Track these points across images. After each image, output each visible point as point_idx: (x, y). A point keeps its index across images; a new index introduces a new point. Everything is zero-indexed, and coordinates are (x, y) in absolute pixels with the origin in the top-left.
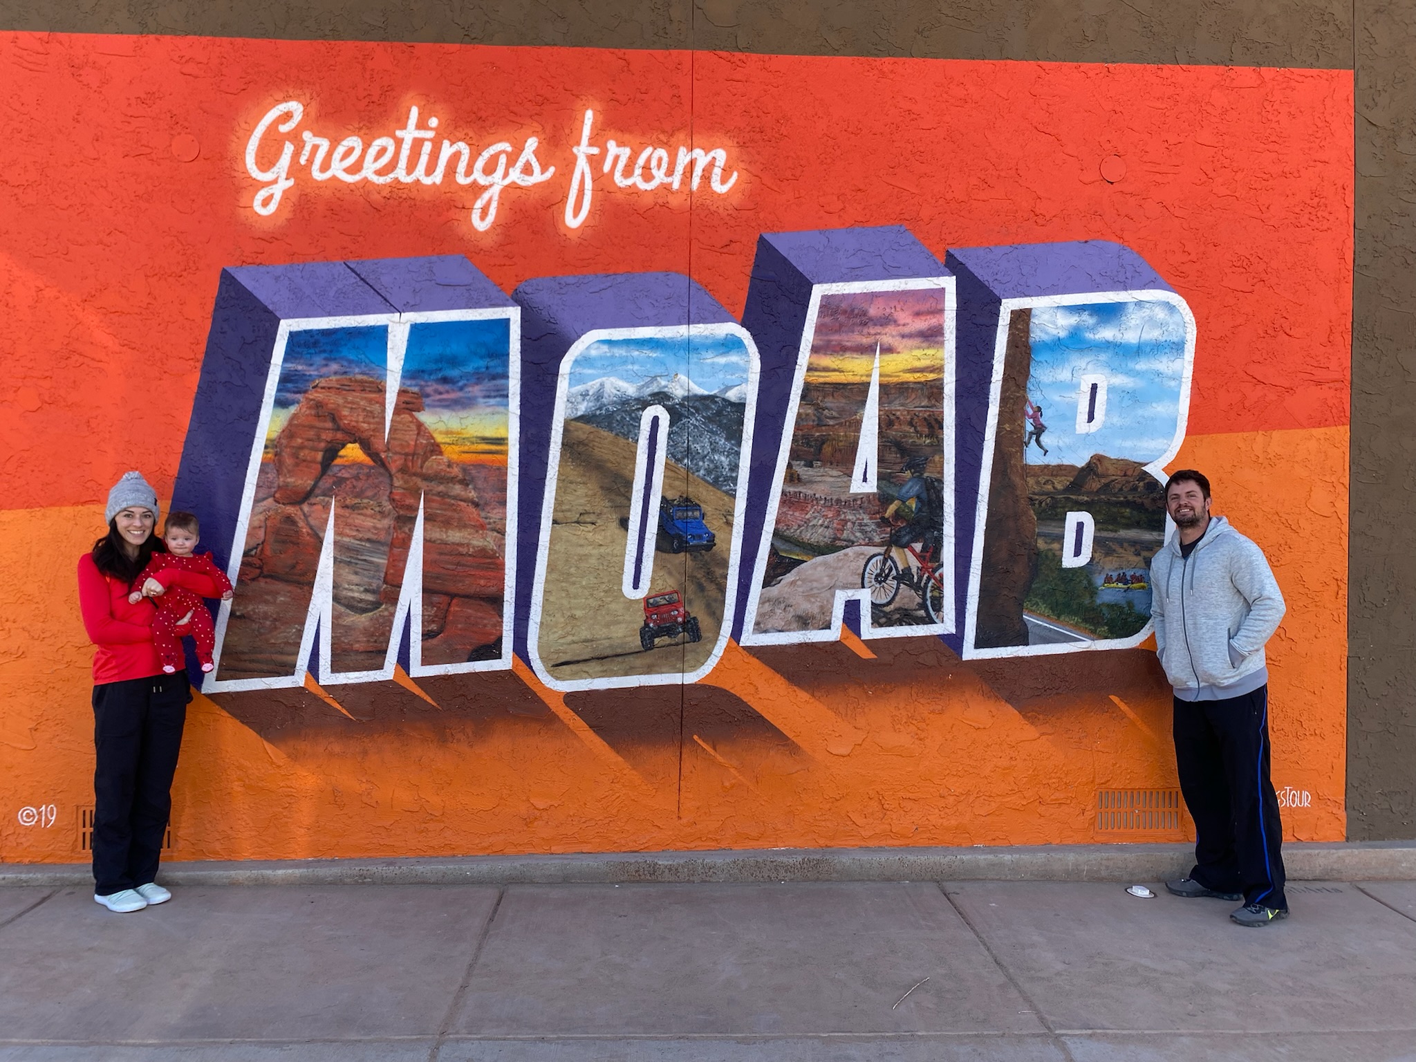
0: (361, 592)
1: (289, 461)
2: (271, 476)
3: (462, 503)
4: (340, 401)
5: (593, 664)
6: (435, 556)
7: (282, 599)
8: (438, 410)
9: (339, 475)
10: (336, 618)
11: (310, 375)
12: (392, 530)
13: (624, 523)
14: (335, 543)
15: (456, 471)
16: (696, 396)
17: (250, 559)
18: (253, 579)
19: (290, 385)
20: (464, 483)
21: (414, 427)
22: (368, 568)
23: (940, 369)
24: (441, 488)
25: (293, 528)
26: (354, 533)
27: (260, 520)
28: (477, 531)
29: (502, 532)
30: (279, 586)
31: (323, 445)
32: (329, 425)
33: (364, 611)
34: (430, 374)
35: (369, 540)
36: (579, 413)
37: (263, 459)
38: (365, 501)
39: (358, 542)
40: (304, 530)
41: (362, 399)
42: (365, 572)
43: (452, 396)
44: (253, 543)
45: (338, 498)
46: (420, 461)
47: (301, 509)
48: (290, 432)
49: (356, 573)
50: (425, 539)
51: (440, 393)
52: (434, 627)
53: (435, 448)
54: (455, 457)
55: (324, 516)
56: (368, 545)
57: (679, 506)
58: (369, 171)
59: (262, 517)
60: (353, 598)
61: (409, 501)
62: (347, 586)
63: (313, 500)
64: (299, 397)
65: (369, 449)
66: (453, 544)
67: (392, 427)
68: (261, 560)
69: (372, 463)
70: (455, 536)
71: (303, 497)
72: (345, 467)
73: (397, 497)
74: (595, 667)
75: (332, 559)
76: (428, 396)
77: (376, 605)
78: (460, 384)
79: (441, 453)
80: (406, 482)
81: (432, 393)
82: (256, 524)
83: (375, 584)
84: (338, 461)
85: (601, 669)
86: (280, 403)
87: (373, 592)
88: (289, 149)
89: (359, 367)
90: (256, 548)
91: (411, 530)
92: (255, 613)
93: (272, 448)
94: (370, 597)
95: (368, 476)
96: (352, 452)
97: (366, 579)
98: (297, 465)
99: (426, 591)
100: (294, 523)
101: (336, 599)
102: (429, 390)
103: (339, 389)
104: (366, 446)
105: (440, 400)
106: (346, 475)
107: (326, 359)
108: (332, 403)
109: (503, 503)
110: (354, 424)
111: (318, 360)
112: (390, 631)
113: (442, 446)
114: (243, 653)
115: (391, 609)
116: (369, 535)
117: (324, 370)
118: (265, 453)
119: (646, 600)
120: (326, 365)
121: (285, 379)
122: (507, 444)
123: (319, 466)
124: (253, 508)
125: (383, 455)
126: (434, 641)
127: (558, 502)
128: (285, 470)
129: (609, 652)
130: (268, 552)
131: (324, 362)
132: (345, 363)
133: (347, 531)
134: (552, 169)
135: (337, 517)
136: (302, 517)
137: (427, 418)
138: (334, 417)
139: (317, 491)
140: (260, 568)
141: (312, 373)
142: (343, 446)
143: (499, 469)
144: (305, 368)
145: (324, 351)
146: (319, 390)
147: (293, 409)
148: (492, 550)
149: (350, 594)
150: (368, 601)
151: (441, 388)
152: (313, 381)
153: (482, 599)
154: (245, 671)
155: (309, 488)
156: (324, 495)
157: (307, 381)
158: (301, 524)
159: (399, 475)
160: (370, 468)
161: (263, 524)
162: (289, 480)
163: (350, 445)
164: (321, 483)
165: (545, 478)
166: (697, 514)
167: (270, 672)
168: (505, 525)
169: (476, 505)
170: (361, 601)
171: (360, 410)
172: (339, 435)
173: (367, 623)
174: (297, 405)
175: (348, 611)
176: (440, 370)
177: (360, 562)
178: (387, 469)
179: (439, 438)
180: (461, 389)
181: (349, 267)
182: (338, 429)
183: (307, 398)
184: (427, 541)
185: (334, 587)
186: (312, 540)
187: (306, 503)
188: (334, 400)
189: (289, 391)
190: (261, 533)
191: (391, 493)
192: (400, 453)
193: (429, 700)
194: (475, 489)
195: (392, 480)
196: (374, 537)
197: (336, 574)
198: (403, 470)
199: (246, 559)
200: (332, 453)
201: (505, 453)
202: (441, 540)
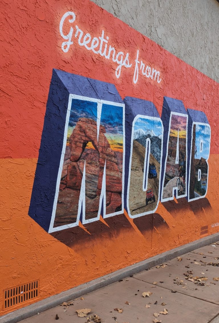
0: (92, 192)
1: (74, 146)
2: (69, 151)
3: (114, 163)
4: (86, 127)
5: (138, 210)
6: (108, 180)
7: (72, 195)
8: (109, 133)
9: (87, 152)
10: (86, 201)
11: (78, 116)
12: (99, 172)
13: (143, 170)
14: (86, 175)
15: (113, 153)
16: (154, 136)
17: (63, 181)
18: (64, 189)
19: (73, 118)
20: (115, 157)
21: (104, 138)
22: (93, 184)
23: (185, 136)
24: (110, 158)
25: (75, 170)
26: (90, 172)
27: (66, 167)
28: (117, 172)
29: (122, 172)
30: (71, 191)
31: (82, 141)
32: (84, 134)
33: (93, 198)
34: (107, 121)
35: (94, 175)
36: (136, 138)
37: (67, 145)
38: (93, 161)
39: (91, 175)
40: (78, 171)
41: (92, 127)
42: (93, 185)
43: (112, 129)
44: (64, 176)
45: (87, 160)
46: (106, 149)
47: (77, 163)
48: (73, 136)
49: (91, 186)
50: (106, 175)
51: (109, 128)
52: (108, 202)
53: (109, 146)
54: (113, 149)
55: (83, 166)
56: (94, 176)
57: (152, 166)
58: (93, 47)
59: (66, 166)
60: (90, 194)
61: (103, 162)
62: (89, 190)
63: (80, 161)
64: (76, 123)
65: (94, 144)
66: (112, 176)
67: (99, 137)
68: (66, 181)
69: (95, 149)
70: (112, 173)
71: (77, 160)
72: (89, 150)
73: (100, 161)
74: (138, 211)
75: (85, 181)
76: (106, 128)
77: (96, 196)
78: (113, 126)
79: (110, 147)
80: (103, 156)
81: (107, 127)
82: (65, 168)
83: (95, 189)
84: (87, 147)
85: (139, 211)
86: (71, 125)
87: (95, 192)
88: (72, 30)
89: (91, 116)
90: (65, 177)
91: (103, 172)
92: (65, 201)
93: (69, 141)
94: (94, 194)
95: (94, 153)
96: (90, 145)
97: (93, 188)
98: (76, 147)
99: (107, 191)
100: (75, 168)
101: (86, 195)
102: (107, 126)
103: (86, 122)
104: (93, 143)
105: (109, 130)
106: (89, 153)
107: (82, 111)
108: (84, 127)
109: (122, 164)
110: (90, 135)
111: (80, 110)
112: (99, 204)
113: (110, 145)
114: (62, 216)
115: (99, 197)
116: (94, 173)
117: (82, 115)
118: (67, 142)
119: (147, 191)
120: (82, 113)
121: (72, 116)
122: (123, 146)
123: (82, 149)
124: (64, 163)
125: (97, 146)
126: (108, 207)
127: (132, 164)
128: (73, 149)
129: (141, 206)
130: (68, 179)
131: (81, 112)
132: (87, 114)
133: (88, 172)
134: (131, 64)
135: (86, 167)
136: (77, 166)
137: (107, 135)
138: (84, 132)
139: (82, 157)
140: (66, 184)
141: (79, 115)
142: (88, 142)
143: (121, 153)
144: (77, 113)
145: (81, 108)
146: (80, 122)
147: (74, 127)
148: (120, 178)
149: (89, 193)
150: (93, 195)
151: (110, 126)
152: (79, 118)
153: (117, 193)
154: (62, 223)
155: (79, 156)
156: (83, 159)
157: (77, 118)
158: (77, 169)
159: (101, 153)
160: (95, 150)
161: (67, 168)
162: (74, 153)
163: (89, 142)
164: (82, 155)
165: (130, 157)
166: (155, 168)
167: (69, 222)
168: (122, 170)
169: (117, 164)
170: (92, 195)
171: (91, 131)
172: (87, 139)
173: (93, 202)
174: (75, 126)
175: (89, 199)
176: (109, 120)
177: (92, 182)
178: (98, 151)
179: (110, 143)
180: (114, 127)
181: (88, 80)
182: (86, 136)
183: (78, 124)
184: (107, 175)
185: (86, 191)
186: (80, 174)
187: (78, 162)
188: (84, 126)
189: (72, 121)
190: (66, 172)
191: (99, 159)
192: (101, 146)
193: (108, 225)
194: (117, 159)
195: (99, 155)
196: (95, 174)
197: (86, 186)
198: (102, 152)
199: (62, 181)
200: (85, 144)
201: (122, 148)
202: (110, 175)
